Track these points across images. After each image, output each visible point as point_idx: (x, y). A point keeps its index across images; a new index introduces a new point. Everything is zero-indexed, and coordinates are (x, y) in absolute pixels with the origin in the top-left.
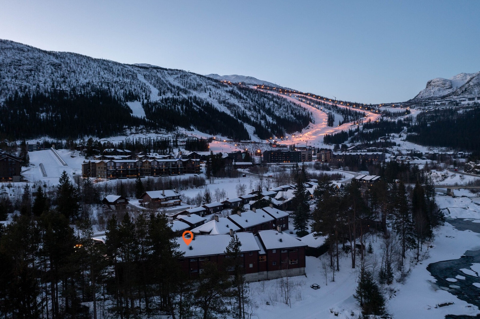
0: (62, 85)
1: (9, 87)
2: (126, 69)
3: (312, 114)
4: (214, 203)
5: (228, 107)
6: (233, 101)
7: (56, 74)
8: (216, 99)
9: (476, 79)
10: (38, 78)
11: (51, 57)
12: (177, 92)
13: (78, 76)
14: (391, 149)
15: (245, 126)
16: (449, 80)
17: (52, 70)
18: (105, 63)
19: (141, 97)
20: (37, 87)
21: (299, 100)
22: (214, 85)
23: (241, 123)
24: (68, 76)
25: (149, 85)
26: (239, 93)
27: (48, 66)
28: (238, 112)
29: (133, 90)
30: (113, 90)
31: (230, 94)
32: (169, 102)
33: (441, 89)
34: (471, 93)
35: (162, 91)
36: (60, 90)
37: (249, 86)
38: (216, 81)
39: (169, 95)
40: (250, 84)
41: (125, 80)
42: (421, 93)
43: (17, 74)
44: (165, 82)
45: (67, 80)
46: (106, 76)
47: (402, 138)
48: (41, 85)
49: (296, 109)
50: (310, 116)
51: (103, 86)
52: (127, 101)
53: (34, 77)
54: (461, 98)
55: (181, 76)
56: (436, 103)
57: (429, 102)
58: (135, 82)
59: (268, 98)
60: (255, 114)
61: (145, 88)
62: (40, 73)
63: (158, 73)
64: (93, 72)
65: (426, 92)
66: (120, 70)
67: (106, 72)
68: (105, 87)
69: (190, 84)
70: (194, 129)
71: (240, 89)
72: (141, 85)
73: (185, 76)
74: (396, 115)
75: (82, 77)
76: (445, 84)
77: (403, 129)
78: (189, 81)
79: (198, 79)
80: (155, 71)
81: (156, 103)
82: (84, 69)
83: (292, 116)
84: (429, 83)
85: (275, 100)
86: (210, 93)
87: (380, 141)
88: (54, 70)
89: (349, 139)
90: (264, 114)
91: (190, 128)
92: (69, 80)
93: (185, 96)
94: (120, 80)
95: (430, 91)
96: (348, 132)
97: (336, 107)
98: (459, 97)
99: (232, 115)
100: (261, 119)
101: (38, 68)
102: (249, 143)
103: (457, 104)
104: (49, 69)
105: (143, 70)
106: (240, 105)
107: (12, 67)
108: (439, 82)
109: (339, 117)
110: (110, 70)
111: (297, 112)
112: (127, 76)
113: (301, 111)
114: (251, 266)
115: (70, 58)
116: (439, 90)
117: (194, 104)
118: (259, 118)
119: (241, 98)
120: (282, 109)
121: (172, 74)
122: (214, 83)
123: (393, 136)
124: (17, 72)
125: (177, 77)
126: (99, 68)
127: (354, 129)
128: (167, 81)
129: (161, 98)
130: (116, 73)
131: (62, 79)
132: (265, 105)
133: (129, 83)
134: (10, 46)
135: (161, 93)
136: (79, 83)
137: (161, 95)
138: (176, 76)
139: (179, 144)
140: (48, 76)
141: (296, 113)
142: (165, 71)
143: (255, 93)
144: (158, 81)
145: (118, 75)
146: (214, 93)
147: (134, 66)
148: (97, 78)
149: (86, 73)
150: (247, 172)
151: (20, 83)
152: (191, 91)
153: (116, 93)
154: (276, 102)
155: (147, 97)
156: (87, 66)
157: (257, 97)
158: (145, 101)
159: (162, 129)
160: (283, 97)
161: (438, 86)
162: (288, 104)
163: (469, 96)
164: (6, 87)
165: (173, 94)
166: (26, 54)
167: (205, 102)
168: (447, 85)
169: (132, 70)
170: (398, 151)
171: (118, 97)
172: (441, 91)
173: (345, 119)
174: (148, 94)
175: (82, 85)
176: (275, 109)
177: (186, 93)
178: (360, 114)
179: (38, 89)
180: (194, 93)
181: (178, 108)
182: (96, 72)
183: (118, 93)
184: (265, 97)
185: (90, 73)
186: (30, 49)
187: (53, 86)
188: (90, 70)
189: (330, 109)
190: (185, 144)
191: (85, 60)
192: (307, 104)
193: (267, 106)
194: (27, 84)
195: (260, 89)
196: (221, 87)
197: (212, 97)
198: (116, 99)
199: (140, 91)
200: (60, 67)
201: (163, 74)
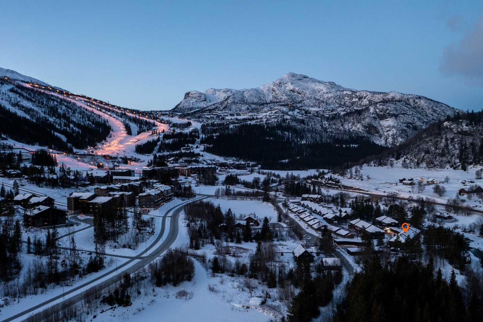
5: (24, 111)
6: (26, 103)
9: (232, 98)
16: (204, 94)
21: (88, 105)
23: (50, 131)
26: (24, 93)
33: (198, 101)
34: (231, 110)
42: (182, 103)
47: (201, 149)
50: (107, 123)
54: (224, 113)
56: (206, 116)
57: (201, 115)
65: (186, 103)
70: (7, 138)
76: (201, 97)
77: (196, 140)
83: (91, 123)
84: (187, 95)
89: (156, 148)
95: (189, 102)
99: (34, 121)
108: (196, 95)
109: (134, 126)
111: (93, 119)
113: (96, 118)
116: (196, 102)
120: (77, 115)
123: (192, 147)
157: (44, 99)
160: (71, 101)
161: (195, 98)
162: (80, 110)
163: (230, 112)
168: (202, 98)
172: (198, 103)
173: (140, 128)
176: (70, 115)
184: (53, 100)
189: (121, 117)
192: (97, 110)
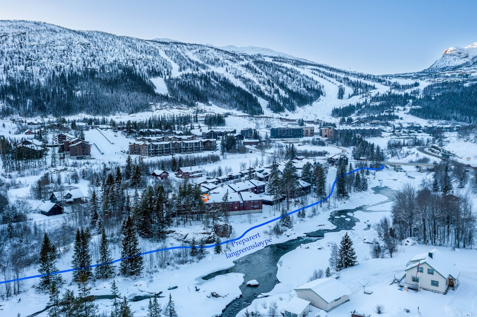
0: (92, 64)
1: (46, 67)
2: (148, 45)
3: (323, 87)
4: (224, 176)
5: (243, 82)
6: (249, 75)
7: (86, 53)
8: (233, 74)
10: (71, 58)
11: (81, 36)
12: (196, 67)
13: (105, 55)
14: (393, 122)
15: (259, 101)
17: (82, 49)
18: (129, 40)
19: (163, 73)
20: (70, 67)
21: (312, 73)
22: (230, 60)
23: (256, 97)
24: (97, 54)
25: (171, 61)
26: (255, 66)
27: (79, 45)
28: (253, 87)
29: (155, 66)
30: (137, 67)
31: (245, 68)
32: (189, 78)
33: (457, 58)
35: (182, 67)
36: (91, 69)
37: (265, 58)
38: (233, 54)
39: (189, 71)
40: (265, 56)
41: (148, 57)
42: (437, 62)
43: (53, 54)
44: (185, 57)
45: (96, 59)
46: (130, 53)
47: (406, 111)
48: (74, 64)
49: (308, 82)
50: (321, 89)
51: (129, 63)
52: (151, 78)
53: (67, 56)
55: (199, 51)
56: (447, 74)
58: (157, 59)
59: (282, 72)
60: (269, 88)
61: (166, 64)
62: (72, 53)
63: (177, 48)
64: (118, 49)
65: (441, 62)
66: (143, 47)
67: (130, 49)
68: (130, 64)
69: (208, 59)
70: (212, 104)
71: (256, 62)
72: (163, 61)
73: (203, 51)
74: (405, 87)
75: (109, 56)
76: (461, 53)
77: (409, 102)
78: (207, 56)
79: (216, 53)
80: (175, 46)
81: (177, 79)
82: (110, 47)
83: (304, 89)
85: (288, 73)
86: (227, 68)
87: (385, 115)
88: (84, 49)
89: (356, 112)
90: (277, 87)
91: (208, 104)
92: (98, 58)
93: (204, 72)
94: (143, 57)
96: (356, 106)
97: (348, 79)
98: (470, 68)
99: (247, 90)
100: (274, 93)
101: (70, 47)
102: (262, 117)
103: (467, 76)
104: (80, 48)
105: (164, 45)
106: (255, 80)
107: (48, 47)
108: (455, 52)
109: (349, 90)
110: (134, 47)
111: (309, 85)
112: (149, 52)
113: (313, 84)
114: (236, 208)
115: (98, 37)
117: (212, 79)
118: (273, 92)
119: (256, 72)
120: (295, 82)
121: (191, 49)
122: (231, 57)
123: (398, 109)
124: (52, 52)
125: (196, 52)
126: (124, 46)
127: (361, 102)
128: (186, 56)
129: (182, 74)
130: (139, 50)
131: (92, 58)
132: (278, 78)
133: (152, 60)
134: (43, 28)
135: (181, 69)
136: (107, 61)
137: (181, 71)
138: (194, 51)
139: (198, 119)
140: (79, 55)
141: (308, 87)
142: (184, 46)
143: (270, 67)
144: (179, 56)
145: (142, 52)
146: (231, 68)
147: (155, 41)
148: (123, 56)
149: (113, 51)
150: (254, 148)
151: (56, 63)
152: (209, 66)
153: (140, 70)
154: (290, 76)
155: (169, 73)
156: (113, 44)
157: (271, 70)
158: (167, 77)
159: (183, 105)
160: (296, 70)
161: (454, 55)
162: (301, 77)
164: (43, 67)
165: (192, 70)
166: (58, 35)
167: (222, 77)
169: (154, 46)
170: (399, 124)
171: (142, 74)
173: (355, 92)
174: (169, 70)
175: (109, 63)
176: (288, 82)
177: (204, 69)
178: (370, 86)
179: (71, 68)
180: (212, 68)
181: (197, 84)
182: (121, 50)
183: (142, 70)
184: (279, 70)
185: (116, 51)
186: (61, 29)
187: (84, 65)
188: (116, 47)
189: (341, 82)
190: (204, 119)
191: (111, 38)
193: (281, 80)
194: (62, 64)
195: (275, 62)
196: (237, 61)
197: (229, 72)
198: (141, 76)
199: (162, 67)
200: (89, 46)
201: (183, 49)
